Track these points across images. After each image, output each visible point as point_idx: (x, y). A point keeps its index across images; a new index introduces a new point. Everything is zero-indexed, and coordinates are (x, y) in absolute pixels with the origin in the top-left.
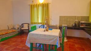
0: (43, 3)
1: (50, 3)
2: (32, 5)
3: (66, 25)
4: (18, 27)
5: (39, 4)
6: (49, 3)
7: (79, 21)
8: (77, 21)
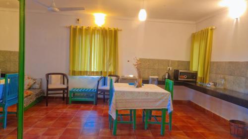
0: (104, 28)
1: (121, 30)
2: (75, 29)
3: (156, 77)
4: (32, 82)
5: (95, 28)
6: (119, 29)
7: (176, 69)
8: (171, 68)
